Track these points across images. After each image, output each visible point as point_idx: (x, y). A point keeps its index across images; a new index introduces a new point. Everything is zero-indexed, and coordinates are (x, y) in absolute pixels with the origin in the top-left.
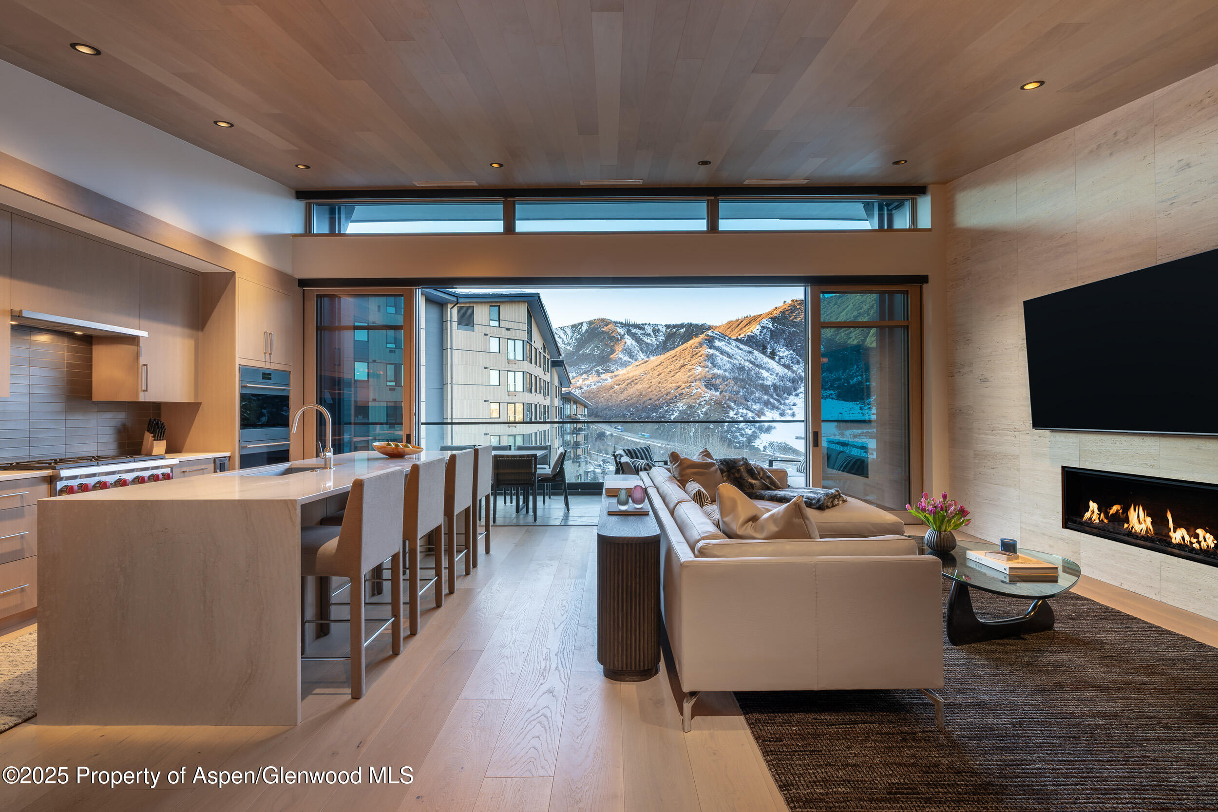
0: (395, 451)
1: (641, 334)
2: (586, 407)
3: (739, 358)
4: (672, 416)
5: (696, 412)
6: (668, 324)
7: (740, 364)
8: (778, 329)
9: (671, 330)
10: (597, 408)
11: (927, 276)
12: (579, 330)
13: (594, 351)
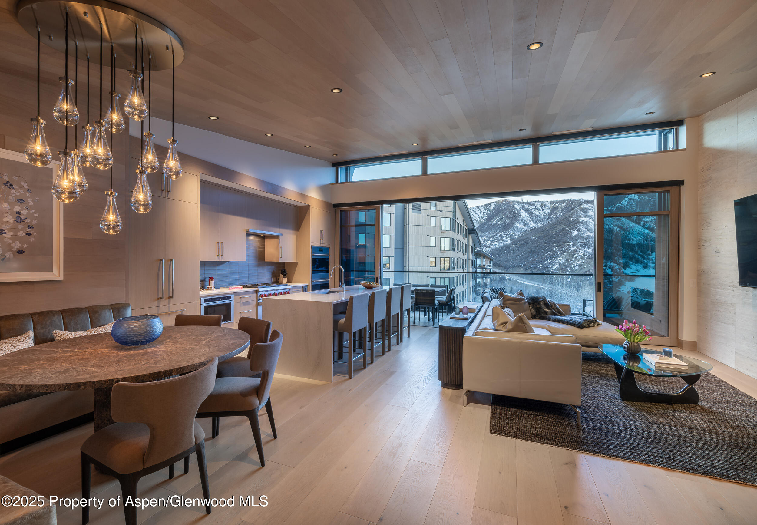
0: (369, 286)
1: (532, 209)
2: (491, 260)
3: (608, 223)
4: (554, 267)
5: (572, 264)
6: (553, 200)
7: (610, 228)
8: (643, 200)
9: (555, 205)
10: (500, 261)
11: (683, 180)
12: (489, 208)
13: (499, 221)
